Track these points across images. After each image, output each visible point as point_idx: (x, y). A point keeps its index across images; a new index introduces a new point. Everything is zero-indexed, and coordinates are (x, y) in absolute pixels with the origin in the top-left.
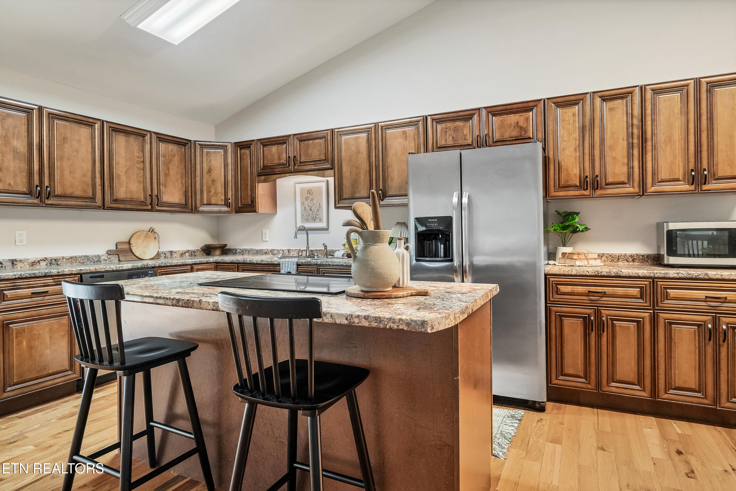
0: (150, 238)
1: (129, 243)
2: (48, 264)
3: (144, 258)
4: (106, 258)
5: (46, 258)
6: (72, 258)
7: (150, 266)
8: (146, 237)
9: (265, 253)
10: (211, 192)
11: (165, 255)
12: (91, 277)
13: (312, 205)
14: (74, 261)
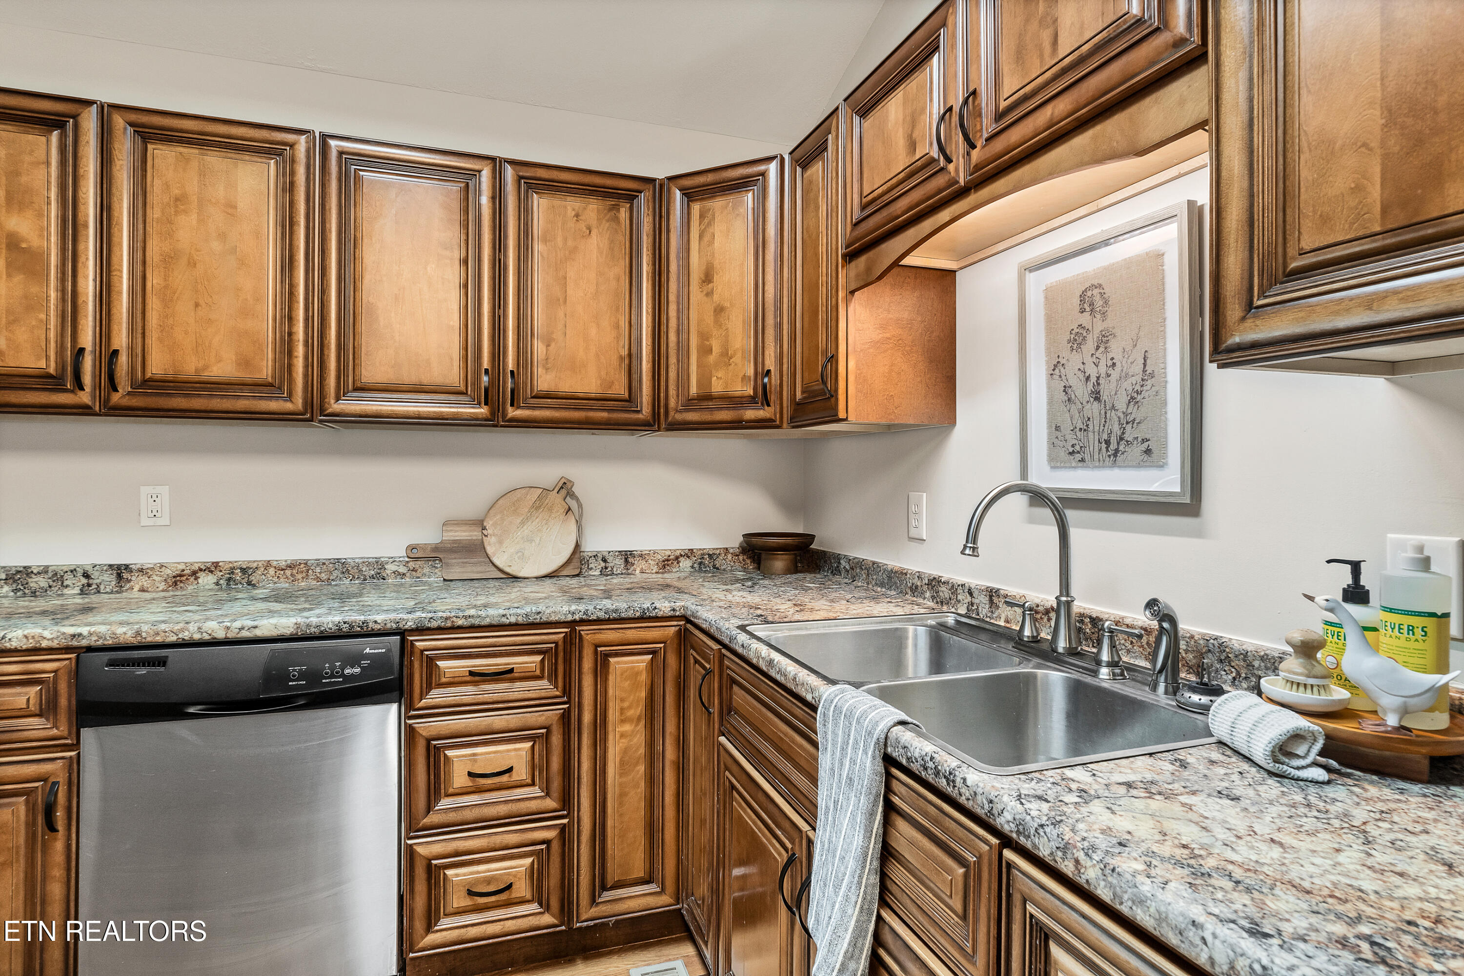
0: (550, 510)
1: (480, 524)
2: (222, 582)
3: (521, 575)
4: (402, 570)
5: (216, 565)
6: (295, 566)
7: (378, 627)
8: (538, 506)
9: (911, 588)
10: (710, 351)
11: (603, 564)
12: (112, 663)
13: (1103, 369)
14: (299, 576)
